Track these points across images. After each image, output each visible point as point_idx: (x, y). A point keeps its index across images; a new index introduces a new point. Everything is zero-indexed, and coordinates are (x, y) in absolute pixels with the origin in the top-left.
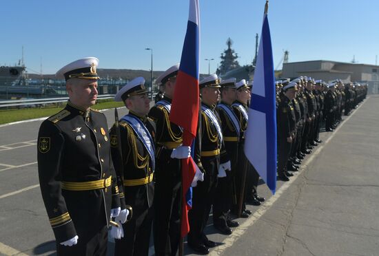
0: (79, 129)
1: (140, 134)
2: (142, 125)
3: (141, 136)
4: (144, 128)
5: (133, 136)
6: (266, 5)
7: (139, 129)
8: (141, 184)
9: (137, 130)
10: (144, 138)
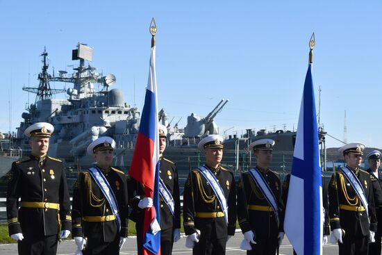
0: (31, 168)
1: (97, 180)
2: (100, 174)
3: (98, 182)
4: (102, 176)
5: (90, 181)
6: (311, 54)
7: (97, 177)
8: (97, 220)
9: (95, 178)
10: (101, 184)
